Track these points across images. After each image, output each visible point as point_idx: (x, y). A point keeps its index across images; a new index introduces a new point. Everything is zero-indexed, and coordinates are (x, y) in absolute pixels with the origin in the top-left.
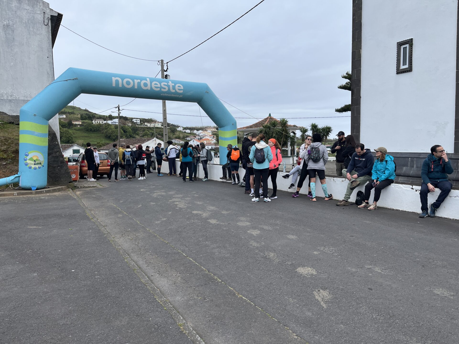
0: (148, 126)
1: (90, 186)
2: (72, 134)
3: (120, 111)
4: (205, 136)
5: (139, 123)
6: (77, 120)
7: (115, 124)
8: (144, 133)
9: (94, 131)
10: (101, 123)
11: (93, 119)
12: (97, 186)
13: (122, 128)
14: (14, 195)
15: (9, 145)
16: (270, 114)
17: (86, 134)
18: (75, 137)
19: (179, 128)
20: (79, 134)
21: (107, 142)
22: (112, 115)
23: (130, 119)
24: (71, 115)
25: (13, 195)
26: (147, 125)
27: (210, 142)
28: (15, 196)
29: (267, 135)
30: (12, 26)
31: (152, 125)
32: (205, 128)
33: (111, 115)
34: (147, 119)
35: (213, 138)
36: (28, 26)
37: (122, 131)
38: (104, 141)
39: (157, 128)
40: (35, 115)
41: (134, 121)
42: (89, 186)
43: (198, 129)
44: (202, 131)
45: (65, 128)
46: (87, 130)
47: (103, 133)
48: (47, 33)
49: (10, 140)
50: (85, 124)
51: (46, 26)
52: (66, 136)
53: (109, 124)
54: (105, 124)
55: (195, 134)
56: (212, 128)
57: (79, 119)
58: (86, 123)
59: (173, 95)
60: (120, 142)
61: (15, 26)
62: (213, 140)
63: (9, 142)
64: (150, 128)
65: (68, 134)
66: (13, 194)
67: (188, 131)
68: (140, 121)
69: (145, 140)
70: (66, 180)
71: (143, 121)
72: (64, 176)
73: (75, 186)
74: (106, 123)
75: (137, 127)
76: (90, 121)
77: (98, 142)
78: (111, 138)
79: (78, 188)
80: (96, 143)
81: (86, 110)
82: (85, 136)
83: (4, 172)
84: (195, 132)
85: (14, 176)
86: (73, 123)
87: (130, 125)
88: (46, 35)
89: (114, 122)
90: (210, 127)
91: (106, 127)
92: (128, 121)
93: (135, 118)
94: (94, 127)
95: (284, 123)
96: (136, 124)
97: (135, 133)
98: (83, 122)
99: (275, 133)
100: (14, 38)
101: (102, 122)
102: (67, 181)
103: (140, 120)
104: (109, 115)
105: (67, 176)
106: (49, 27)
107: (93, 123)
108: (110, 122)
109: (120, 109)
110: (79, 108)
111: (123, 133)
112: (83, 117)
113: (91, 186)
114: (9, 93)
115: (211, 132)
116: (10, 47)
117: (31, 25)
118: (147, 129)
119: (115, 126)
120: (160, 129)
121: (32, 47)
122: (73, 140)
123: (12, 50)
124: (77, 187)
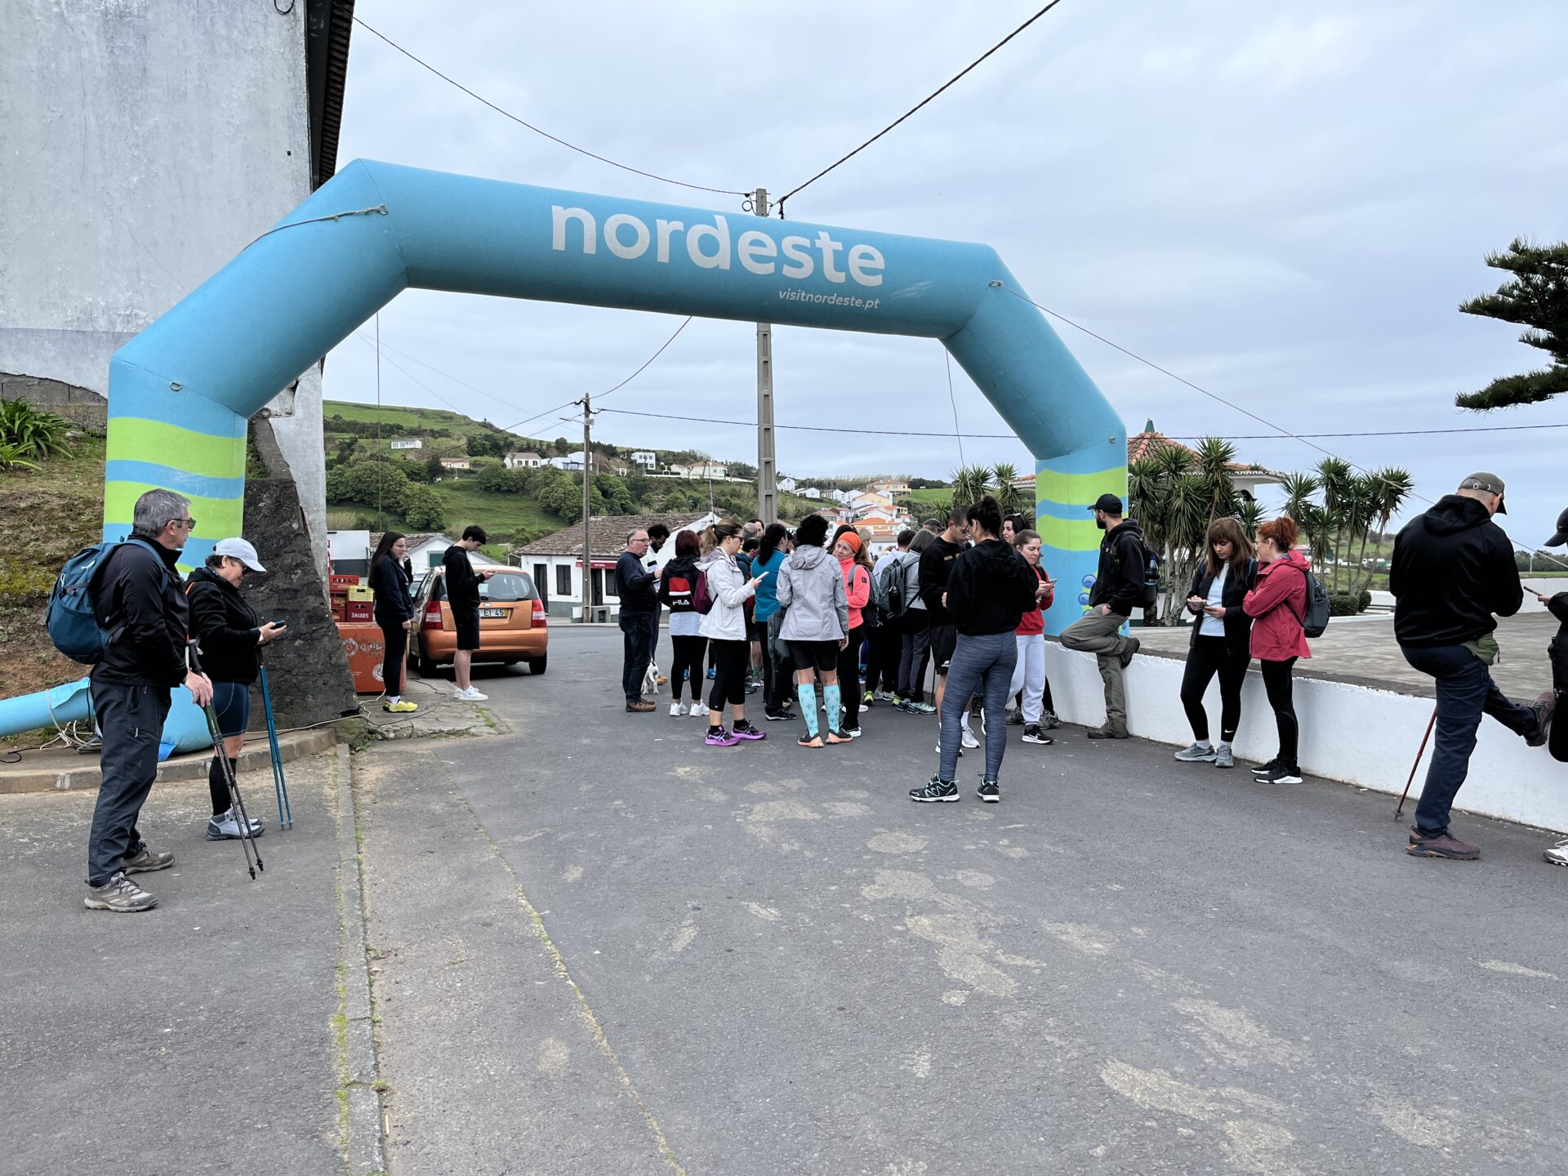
0: (682, 476)
1: (441, 731)
2: (441, 500)
3: (591, 416)
4: (873, 508)
5: (652, 466)
6: (454, 454)
7: (575, 470)
8: (668, 501)
9: (509, 491)
10: (531, 464)
11: (504, 453)
12: (473, 730)
13: (598, 482)
14: (58, 785)
15: (82, 535)
16: (1150, 423)
17: (481, 503)
18: (450, 511)
19: (785, 481)
20: (462, 500)
21: (549, 528)
22: (565, 440)
23: (623, 453)
24: (440, 440)
25: (50, 784)
26: (679, 474)
27: (889, 529)
28: (62, 790)
29: (1147, 503)
30: (138, 16)
31: (696, 472)
32: (872, 482)
33: (562, 439)
34: (679, 453)
35: (897, 517)
36: (209, 16)
37: (599, 493)
38: (538, 524)
39: (714, 482)
40: (177, 387)
41: (635, 461)
42: (437, 729)
43: (845, 488)
44: (861, 493)
45: (419, 481)
46: (487, 489)
47: (537, 498)
48: (287, 48)
49: (88, 511)
50: (480, 470)
51: (285, 18)
52: (420, 508)
53: (556, 469)
54: (544, 468)
55: (837, 503)
56: (893, 483)
57: (462, 451)
58: (484, 465)
59: (834, 300)
60: (587, 530)
61: (150, 15)
62: (898, 524)
63: (84, 518)
64: (687, 483)
65: (425, 501)
66: (50, 780)
67: (813, 493)
68: (658, 460)
69: (675, 520)
70: (327, 705)
71: (667, 459)
72: (320, 683)
73: (371, 732)
74: (545, 466)
75: (644, 480)
76: (496, 460)
77: (520, 528)
78: (561, 513)
79: (385, 739)
80: (513, 531)
81: (485, 425)
82: (479, 509)
83: (44, 662)
84: (837, 494)
85: (72, 688)
86: (444, 464)
87: (623, 473)
88: (283, 54)
89: (572, 463)
90: (887, 480)
91: (546, 477)
92: (618, 460)
93: (639, 450)
94: (507, 479)
95: (1216, 458)
96: (644, 468)
97: (639, 499)
98: (475, 461)
99: (1182, 494)
100: (145, 69)
101: (533, 461)
102: (331, 708)
103: (656, 455)
104: (557, 441)
105: (332, 682)
106: (297, 21)
107: (504, 466)
108: (558, 462)
109: (592, 408)
110: (465, 418)
111: (601, 498)
112: (476, 447)
113: (445, 729)
114: (117, 309)
115: (891, 494)
116: (127, 106)
117: (220, 11)
118: (679, 484)
119: (575, 476)
120: (722, 488)
121: (224, 106)
122: (441, 520)
123: (134, 118)
124: (381, 734)
